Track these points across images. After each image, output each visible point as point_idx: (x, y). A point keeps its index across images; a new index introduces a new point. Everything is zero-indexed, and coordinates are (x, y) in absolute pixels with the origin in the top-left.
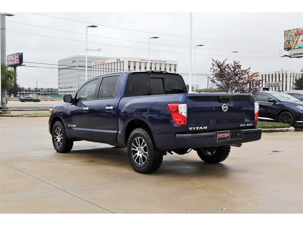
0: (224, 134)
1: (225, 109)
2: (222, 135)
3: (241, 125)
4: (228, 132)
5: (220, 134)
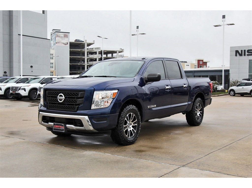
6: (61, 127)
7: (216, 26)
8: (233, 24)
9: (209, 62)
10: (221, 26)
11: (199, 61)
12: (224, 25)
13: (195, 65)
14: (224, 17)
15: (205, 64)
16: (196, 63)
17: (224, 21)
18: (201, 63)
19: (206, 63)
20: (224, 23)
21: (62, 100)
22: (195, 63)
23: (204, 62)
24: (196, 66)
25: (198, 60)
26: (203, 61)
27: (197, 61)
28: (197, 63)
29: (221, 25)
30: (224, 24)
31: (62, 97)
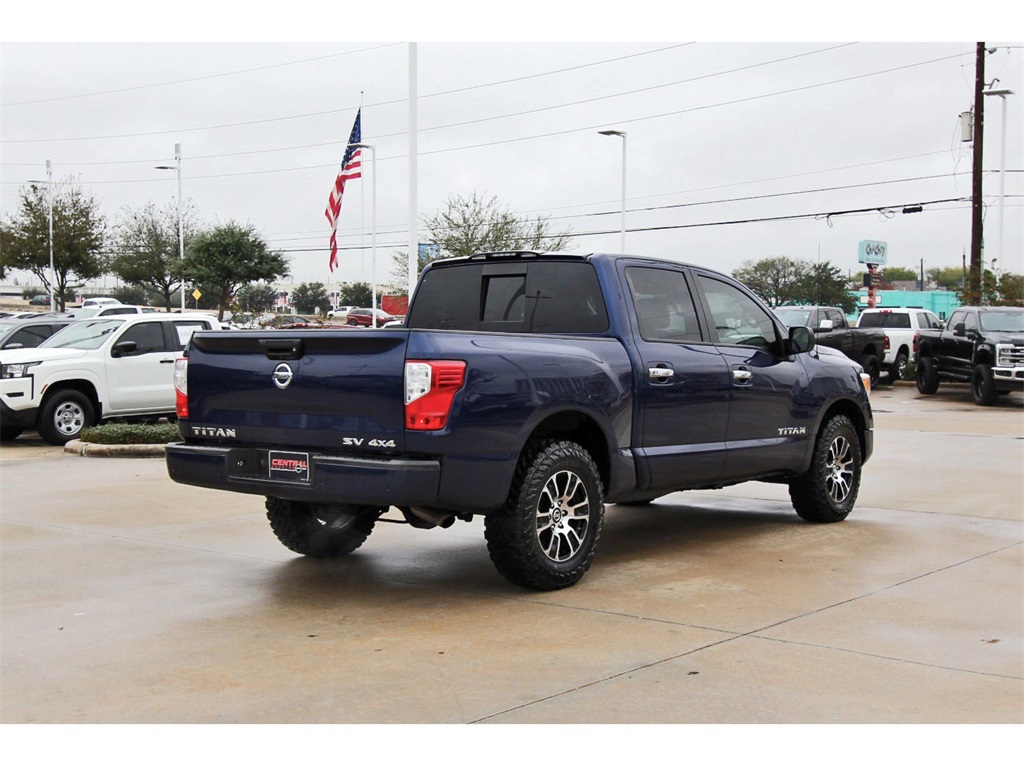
0: (291, 461)
1: (282, 381)
2: (285, 462)
3: (348, 441)
4: (303, 458)
5: (280, 461)
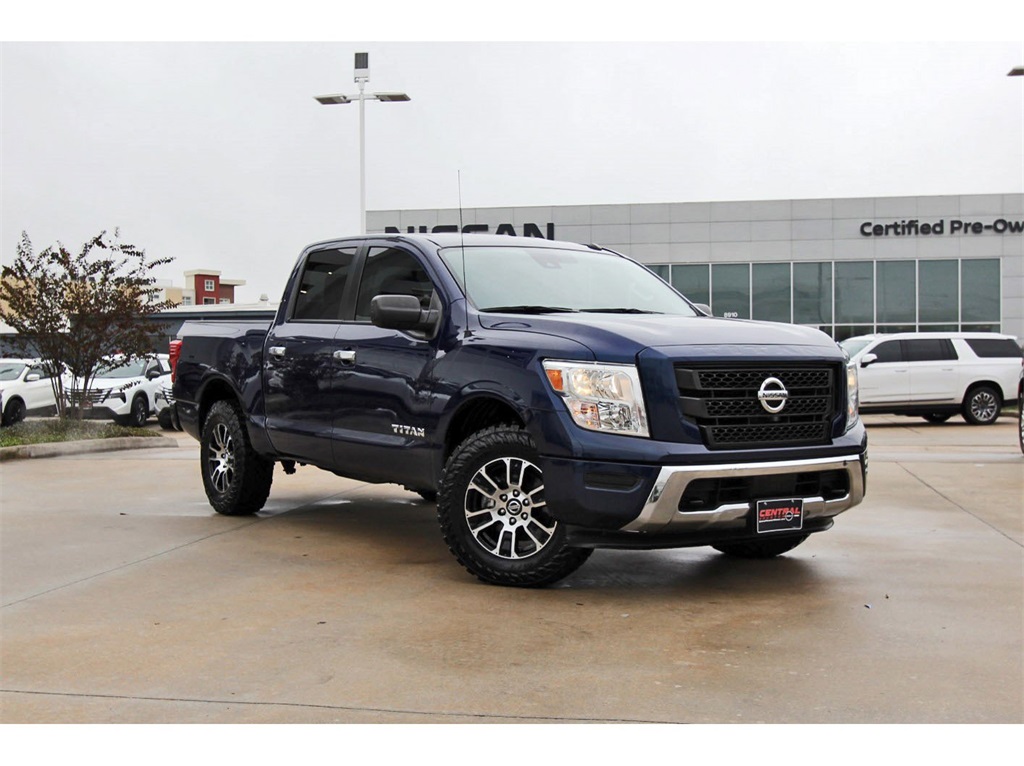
6: (786, 510)
7: (325, 101)
8: (403, 98)
9: (242, 283)
10: (349, 102)
11: (200, 279)
12: (362, 98)
13: (186, 294)
14: (361, 61)
15: (226, 291)
16: (188, 287)
17: (360, 80)
18: (210, 287)
19: (232, 287)
20: (362, 90)
21: (779, 402)
22: (184, 287)
23: (221, 282)
24: (188, 298)
25: (196, 276)
26: (216, 278)
27: (193, 278)
28: (192, 286)
29: (348, 98)
30: (365, 92)
31: (778, 392)
